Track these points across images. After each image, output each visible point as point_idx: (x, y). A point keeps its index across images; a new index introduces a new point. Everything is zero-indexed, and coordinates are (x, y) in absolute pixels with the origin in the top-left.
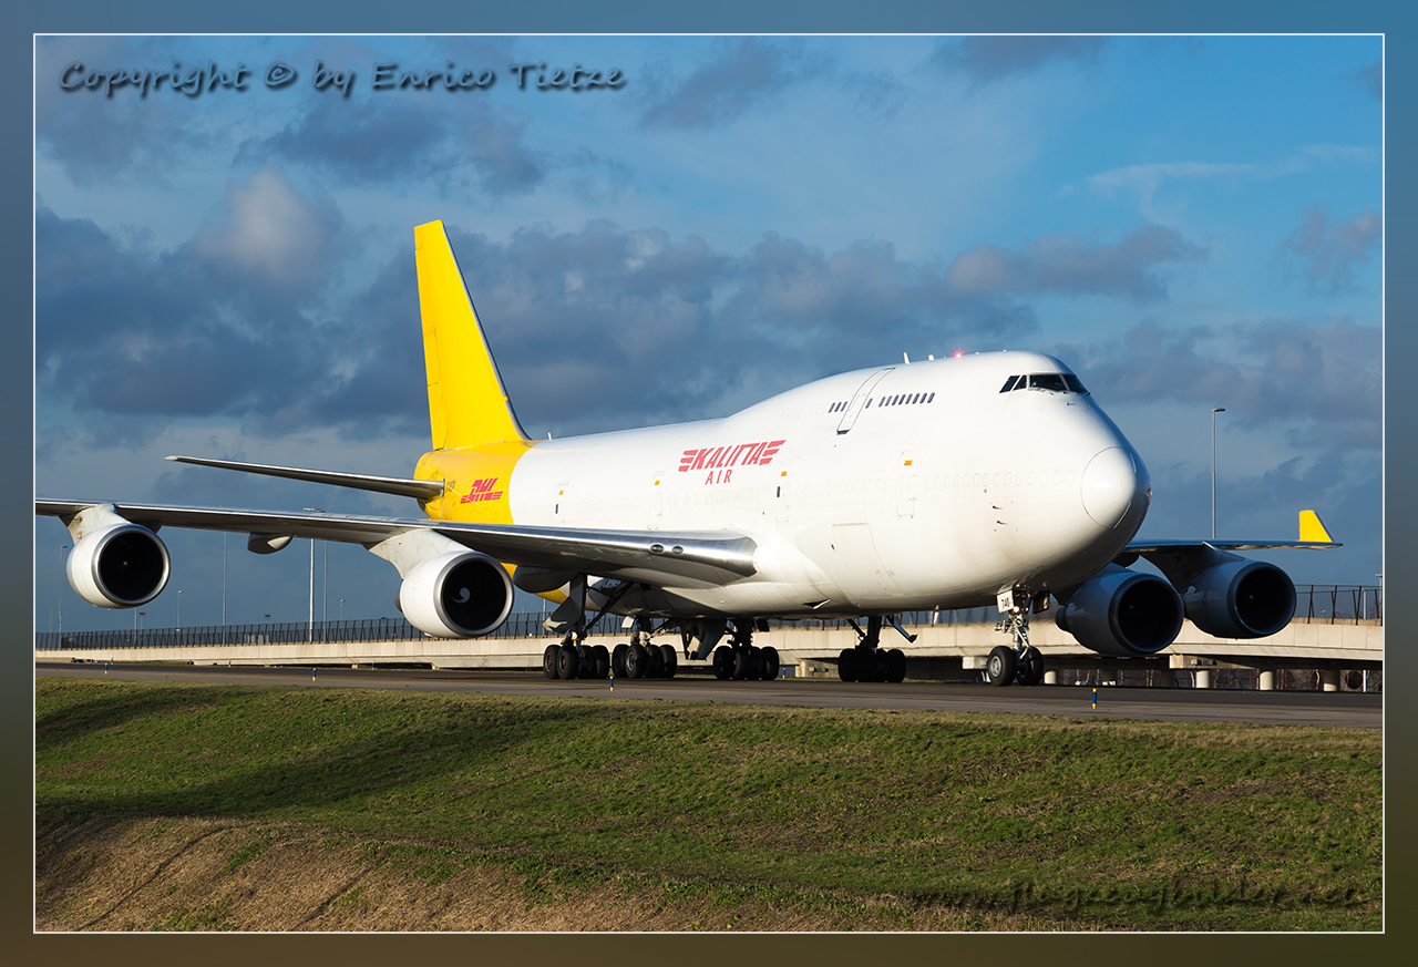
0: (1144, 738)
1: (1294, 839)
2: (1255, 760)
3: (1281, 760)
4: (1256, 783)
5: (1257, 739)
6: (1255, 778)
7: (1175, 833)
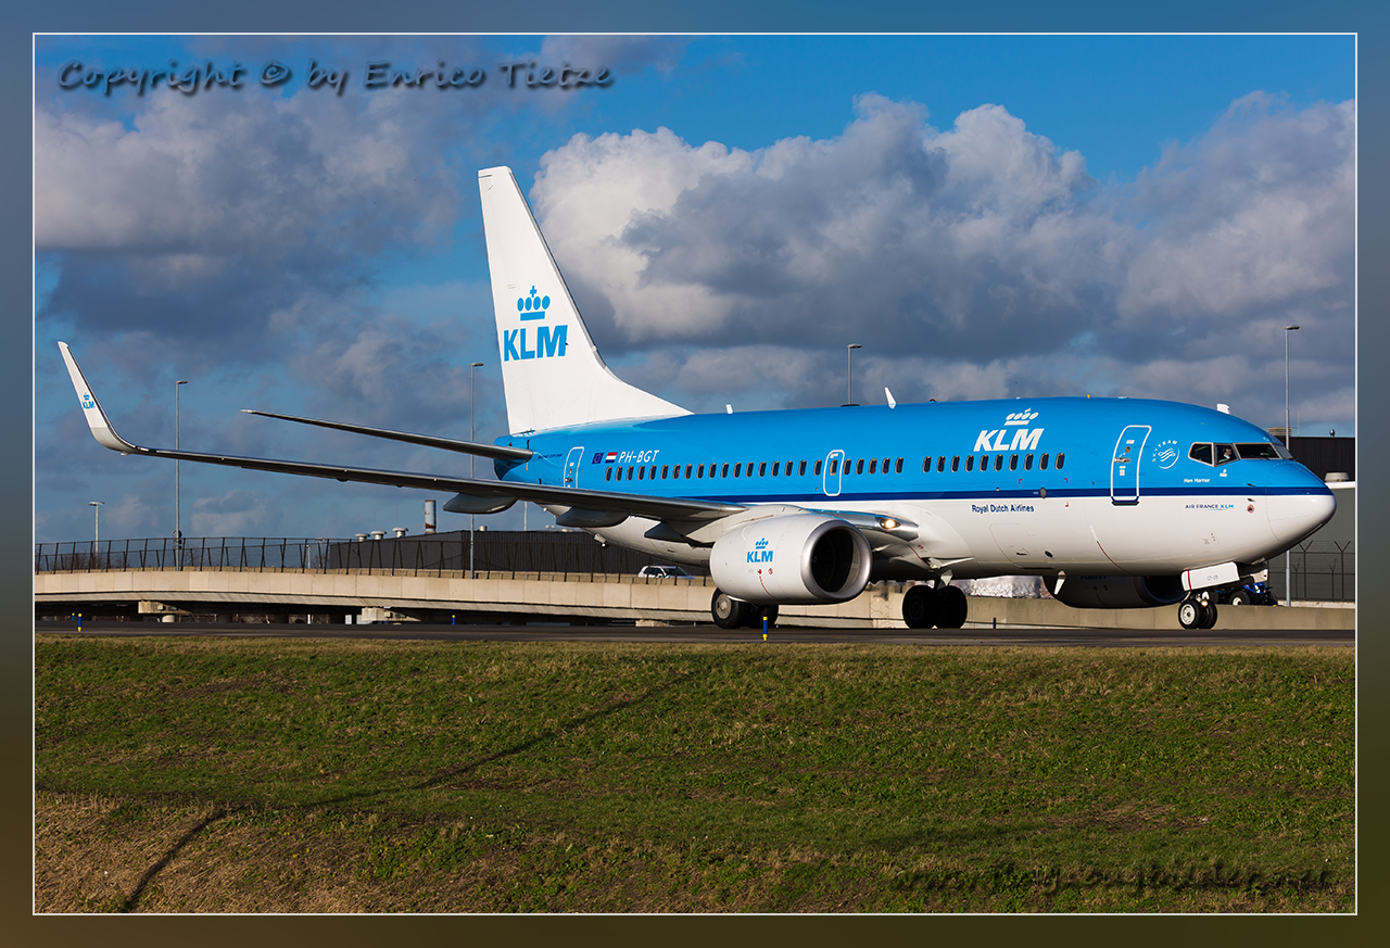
0: (129, 647)
1: (263, 726)
2: (225, 663)
3: (249, 661)
4: (228, 681)
5: (226, 647)
6: (227, 677)
7: (158, 723)
